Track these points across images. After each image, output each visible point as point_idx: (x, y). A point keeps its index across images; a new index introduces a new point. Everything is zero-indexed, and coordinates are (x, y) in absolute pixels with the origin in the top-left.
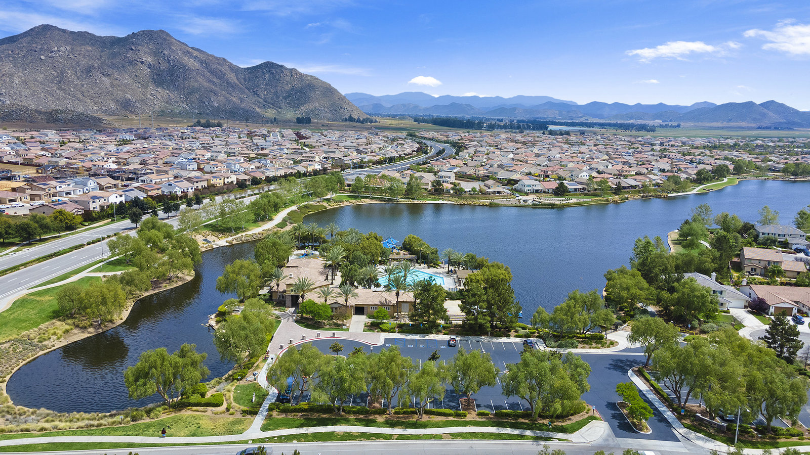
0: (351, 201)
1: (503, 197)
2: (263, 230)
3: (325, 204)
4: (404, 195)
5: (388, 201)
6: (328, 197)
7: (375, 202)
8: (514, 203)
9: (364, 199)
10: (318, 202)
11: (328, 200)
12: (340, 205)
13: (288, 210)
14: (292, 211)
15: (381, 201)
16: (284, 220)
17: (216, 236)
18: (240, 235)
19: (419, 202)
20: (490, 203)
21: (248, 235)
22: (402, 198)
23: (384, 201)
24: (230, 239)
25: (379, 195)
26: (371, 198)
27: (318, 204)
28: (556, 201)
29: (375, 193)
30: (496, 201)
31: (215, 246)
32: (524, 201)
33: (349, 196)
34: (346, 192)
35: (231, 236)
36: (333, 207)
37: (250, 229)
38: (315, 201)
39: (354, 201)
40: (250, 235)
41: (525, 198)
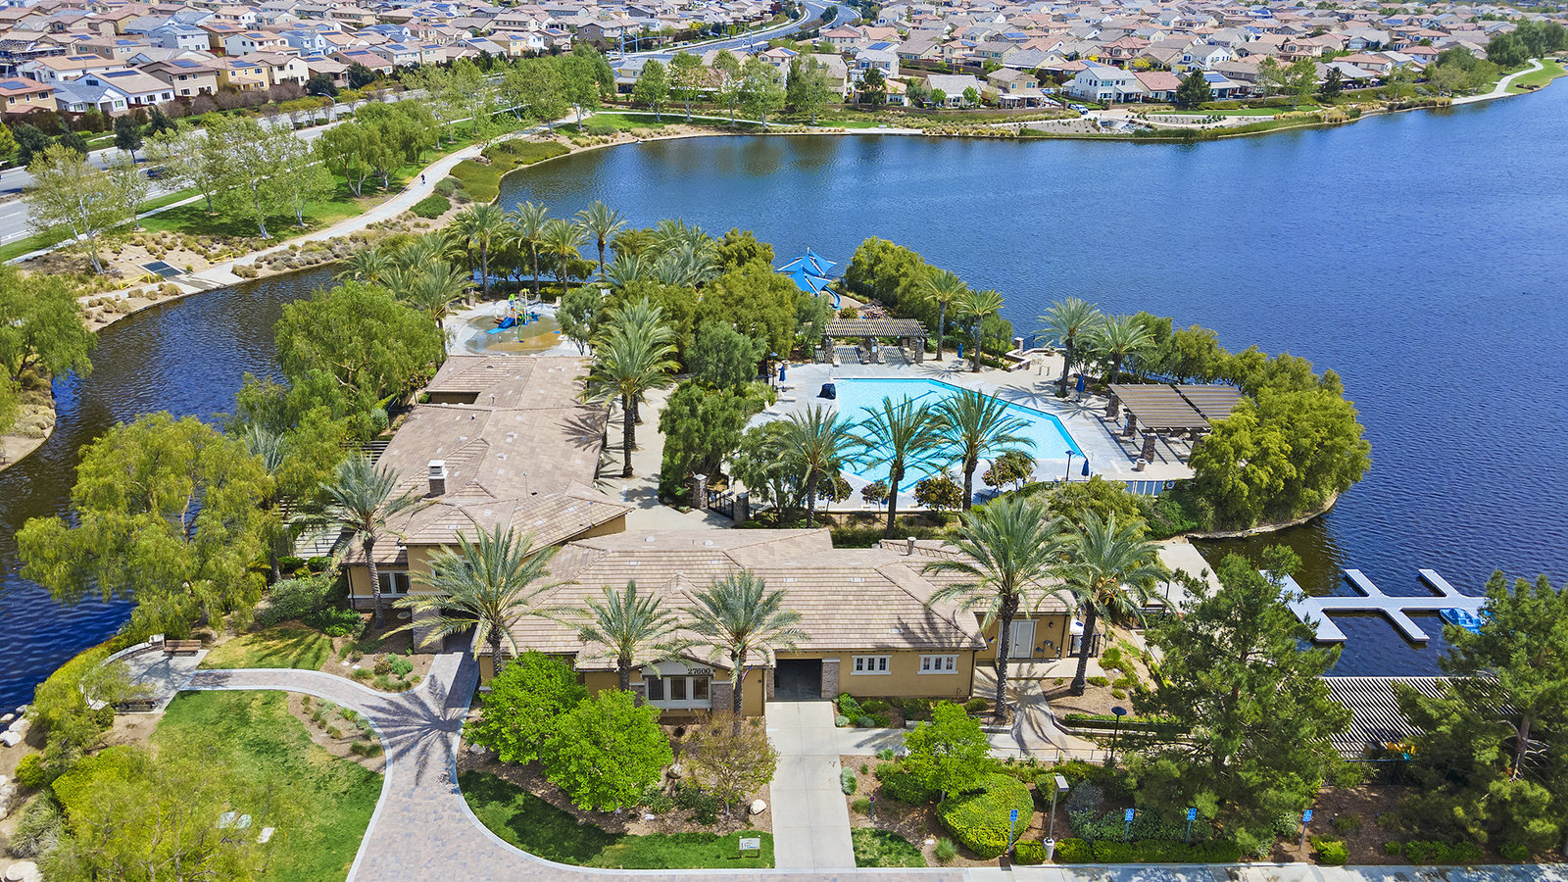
0: (637, 130)
1: (1046, 115)
2: (369, 227)
3: (564, 140)
4: (782, 113)
5: (738, 130)
6: (571, 119)
7: (704, 133)
8: (1083, 131)
9: (673, 126)
10: (543, 134)
11: (572, 128)
12: (606, 142)
13: (453, 159)
14: (467, 163)
15: (720, 130)
16: (441, 191)
17: (199, 252)
18: (284, 246)
19: (826, 130)
20: (1022, 132)
21: (315, 246)
22: (775, 121)
23: (728, 129)
24: (249, 260)
25: (712, 114)
26: (689, 123)
27: (543, 140)
28: (1186, 121)
29: (700, 107)
30: (1032, 125)
31: (188, 290)
32: (1104, 124)
33: (629, 118)
34: (620, 107)
35: (256, 250)
36: (587, 149)
37: (326, 221)
38: (532, 133)
39: (645, 131)
40: (322, 244)
41: (1103, 116)
